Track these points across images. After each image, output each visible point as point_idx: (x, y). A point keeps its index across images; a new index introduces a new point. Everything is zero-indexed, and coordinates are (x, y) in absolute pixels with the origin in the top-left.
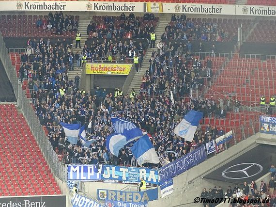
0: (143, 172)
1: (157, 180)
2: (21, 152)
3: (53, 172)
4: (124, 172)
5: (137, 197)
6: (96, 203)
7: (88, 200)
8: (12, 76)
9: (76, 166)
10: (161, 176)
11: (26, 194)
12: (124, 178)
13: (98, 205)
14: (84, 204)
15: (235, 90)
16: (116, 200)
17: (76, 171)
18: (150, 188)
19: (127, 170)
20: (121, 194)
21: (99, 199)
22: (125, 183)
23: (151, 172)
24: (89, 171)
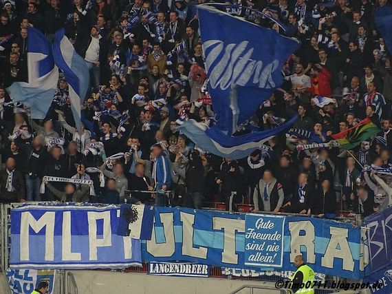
0: (303, 233)
1: (357, 263)
4: (229, 236)
9: (43, 212)
10: (374, 248)
12: (229, 256)
17: (43, 231)
19: (240, 224)
22: (234, 278)
23: (334, 231)
24: (93, 229)
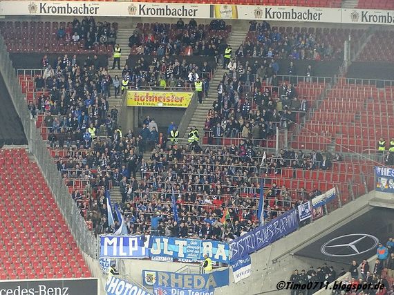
0: (208, 246)
1: (228, 257)
2: (34, 217)
3: (79, 246)
4: (181, 247)
5: (199, 282)
6: (140, 290)
7: (129, 286)
8: (21, 108)
9: (112, 238)
10: (234, 252)
11: (41, 276)
12: (181, 254)
13: (144, 292)
14: (124, 291)
15: (340, 130)
16: (170, 286)
17: (113, 245)
18: (218, 269)
19: (185, 243)
20: (177, 278)
21: (145, 284)
22: (183, 262)
23: (219, 245)
24: (131, 244)
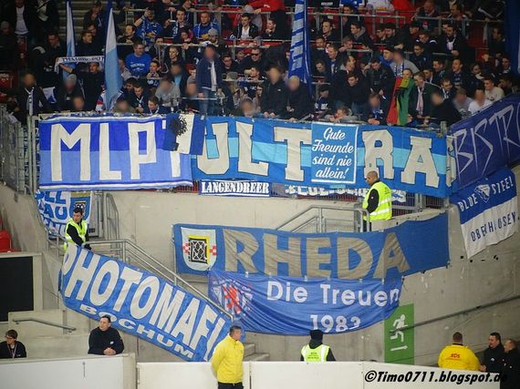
0: (379, 144)
1: (442, 178)
4: (293, 148)
5: (354, 259)
6: (168, 288)
7: (131, 276)
9: (76, 124)
10: (462, 160)
12: (294, 172)
13: (180, 296)
14: (116, 294)
16: (262, 273)
17: (77, 147)
18: (412, 217)
19: (305, 135)
20: (282, 245)
21: (182, 268)
22: (300, 197)
23: (414, 141)
24: (134, 143)
